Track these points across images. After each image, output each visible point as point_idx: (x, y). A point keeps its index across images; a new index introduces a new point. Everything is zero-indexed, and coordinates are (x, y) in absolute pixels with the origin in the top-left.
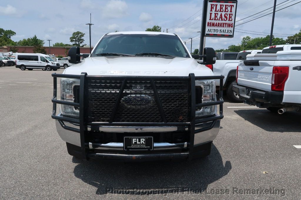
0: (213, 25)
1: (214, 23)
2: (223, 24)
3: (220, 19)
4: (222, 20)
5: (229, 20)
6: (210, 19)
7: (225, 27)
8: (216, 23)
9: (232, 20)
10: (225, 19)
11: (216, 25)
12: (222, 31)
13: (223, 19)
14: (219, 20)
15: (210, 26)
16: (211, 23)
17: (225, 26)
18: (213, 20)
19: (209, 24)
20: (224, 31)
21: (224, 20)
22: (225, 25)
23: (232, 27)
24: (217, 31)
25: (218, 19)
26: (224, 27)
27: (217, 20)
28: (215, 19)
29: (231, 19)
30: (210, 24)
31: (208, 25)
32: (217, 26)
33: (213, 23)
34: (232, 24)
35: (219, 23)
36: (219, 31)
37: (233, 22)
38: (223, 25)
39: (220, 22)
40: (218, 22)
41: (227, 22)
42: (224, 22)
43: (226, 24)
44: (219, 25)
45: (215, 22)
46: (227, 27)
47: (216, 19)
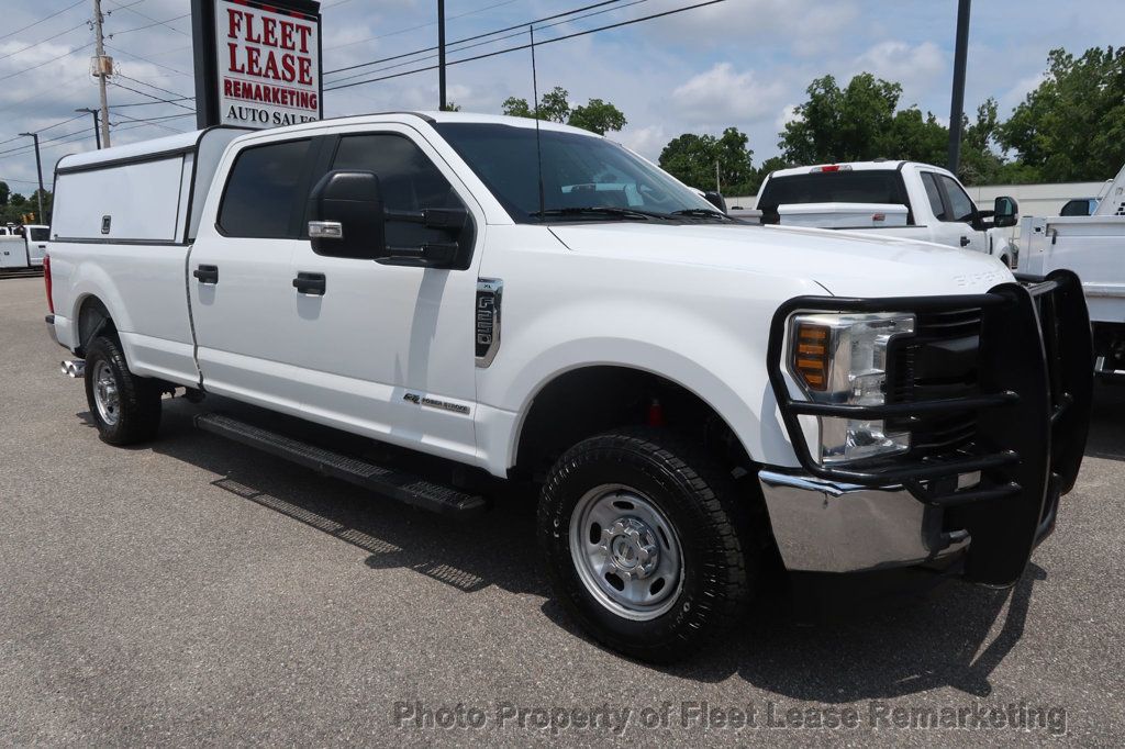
0: (247, 92)
1: (250, 85)
2: (284, 92)
3: (271, 73)
4: (276, 77)
5: (302, 81)
6: (233, 68)
7: (292, 104)
8: (258, 87)
9: (310, 83)
10: (288, 75)
11: (258, 95)
12: (282, 118)
13: (280, 75)
14: (266, 76)
15: (237, 95)
16: (237, 84)
17: (289, 100)
18: (242, 71)
19: (233, 89)
20: (288, 120)
21: (285, 78)
22: (289, 96)
23: (314, 107)
24: (264, 119)
25: (263, 72)
26: (286, 103)
27: (259, 74)
28: (251, 72)
29: (307, 79)
30: (237, 89)
31: (227, 91)
32: (261, 99)
33: (244, 84)
34: (314, 96)
35: (266, 89)
36: (271, 118)
37: (315, 87)
38: (284, 97)
39: (271, 83)
40: (262, 82)
41: (295, 86)
42: (282, 84)
43: (292, 93)
44: (267, 97)
45: (254, 81)
46: (298, 105)
47: (256, 70)
